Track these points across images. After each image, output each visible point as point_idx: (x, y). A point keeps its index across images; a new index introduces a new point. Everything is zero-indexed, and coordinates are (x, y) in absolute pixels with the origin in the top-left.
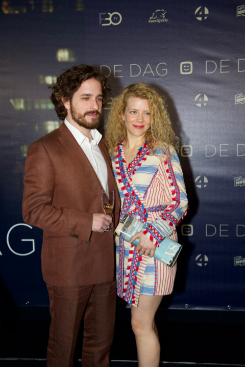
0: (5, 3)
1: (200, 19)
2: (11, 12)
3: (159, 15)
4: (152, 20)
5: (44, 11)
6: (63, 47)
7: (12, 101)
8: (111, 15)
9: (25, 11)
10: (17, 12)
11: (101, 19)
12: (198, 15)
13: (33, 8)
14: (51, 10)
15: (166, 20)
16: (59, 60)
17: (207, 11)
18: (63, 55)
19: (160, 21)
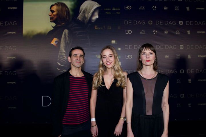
0: (96, 26)
1: (154, 33)
2: (98, 29)
3: (143, 32)
4: (141, 33)
5: (108, 29)
6: (113, 39)
7: (96, 55)
8: (128, 31)
9: (102, 28)
10: (99, 29)
11: (125, 32)
12: (154, 32)
13: (105, 28)
14: (110, 29)
15: (145, 33)
16: (112, 43)
17: (156, 32)
18: (113, 42)
19: (143, 33)
